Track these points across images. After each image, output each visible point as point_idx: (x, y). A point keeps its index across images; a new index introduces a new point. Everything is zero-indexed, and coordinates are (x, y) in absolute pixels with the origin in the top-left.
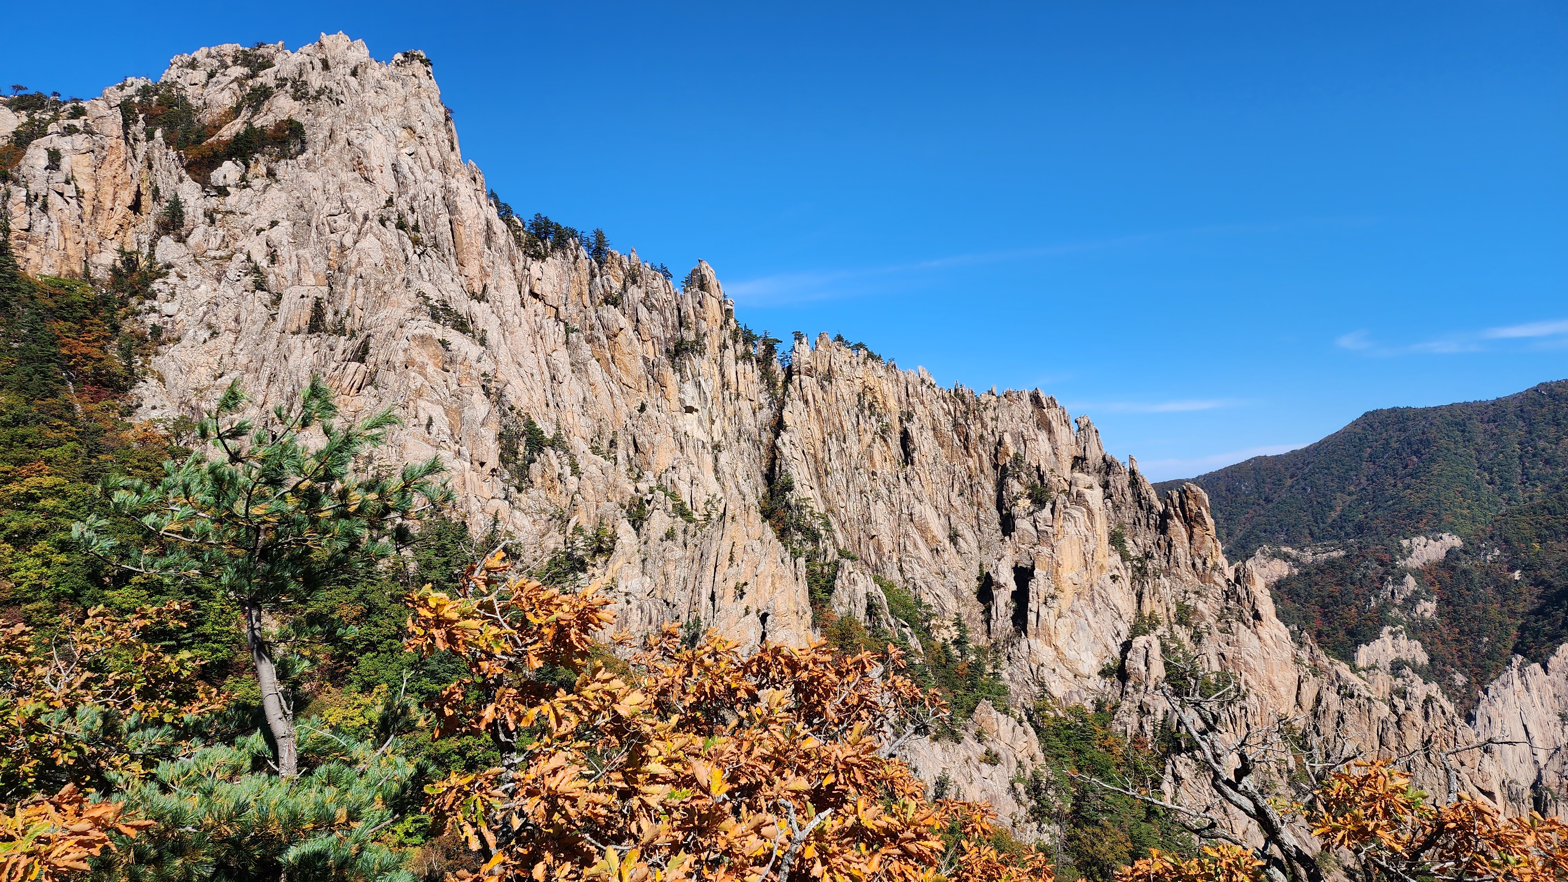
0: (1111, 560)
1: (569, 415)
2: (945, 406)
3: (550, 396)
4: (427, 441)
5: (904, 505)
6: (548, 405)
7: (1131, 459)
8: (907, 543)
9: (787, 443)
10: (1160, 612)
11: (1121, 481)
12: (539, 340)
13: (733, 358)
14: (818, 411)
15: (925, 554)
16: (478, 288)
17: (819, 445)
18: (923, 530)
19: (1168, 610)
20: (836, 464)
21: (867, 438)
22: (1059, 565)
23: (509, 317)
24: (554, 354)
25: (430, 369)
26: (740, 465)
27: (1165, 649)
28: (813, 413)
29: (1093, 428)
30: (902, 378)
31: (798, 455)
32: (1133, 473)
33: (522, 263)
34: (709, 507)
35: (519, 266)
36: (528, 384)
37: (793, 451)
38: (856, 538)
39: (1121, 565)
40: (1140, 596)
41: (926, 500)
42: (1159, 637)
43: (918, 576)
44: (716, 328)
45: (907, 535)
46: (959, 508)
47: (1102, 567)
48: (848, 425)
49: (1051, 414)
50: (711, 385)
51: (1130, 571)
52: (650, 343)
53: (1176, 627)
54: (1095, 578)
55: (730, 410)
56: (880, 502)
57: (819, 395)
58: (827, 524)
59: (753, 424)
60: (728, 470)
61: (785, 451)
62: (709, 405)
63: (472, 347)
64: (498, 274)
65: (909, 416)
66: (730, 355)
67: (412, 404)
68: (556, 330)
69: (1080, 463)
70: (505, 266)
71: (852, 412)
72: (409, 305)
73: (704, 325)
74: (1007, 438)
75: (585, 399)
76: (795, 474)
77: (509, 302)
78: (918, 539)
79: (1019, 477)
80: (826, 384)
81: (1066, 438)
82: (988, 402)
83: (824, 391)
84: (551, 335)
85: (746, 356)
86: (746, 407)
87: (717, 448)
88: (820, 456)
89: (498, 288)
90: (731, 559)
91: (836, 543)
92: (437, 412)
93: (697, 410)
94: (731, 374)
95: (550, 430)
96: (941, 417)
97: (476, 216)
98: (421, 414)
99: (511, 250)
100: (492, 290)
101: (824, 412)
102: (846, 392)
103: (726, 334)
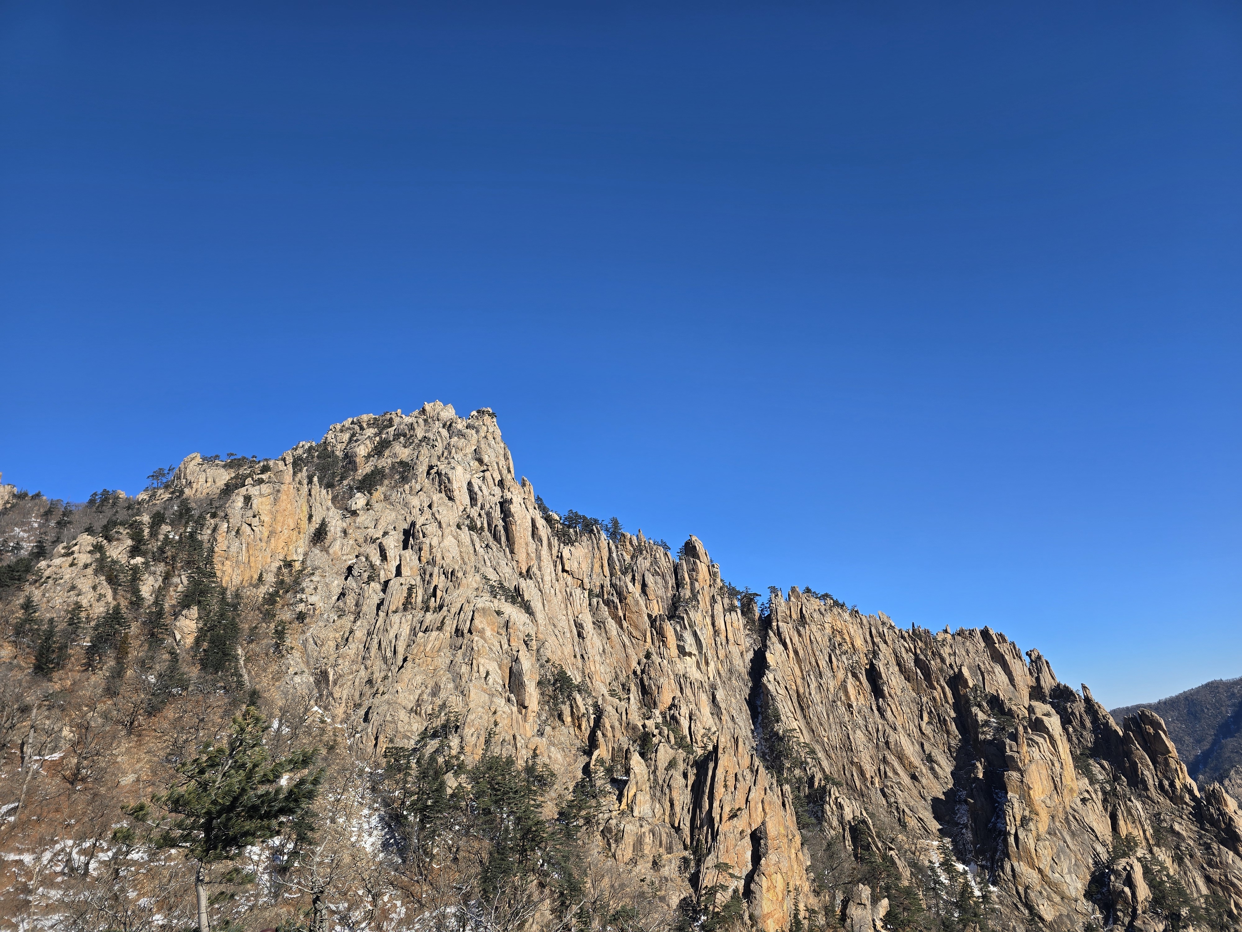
0: (1080, 783)
1: (592, 664)
2: (906, 645)
3: (577, 649)
4: (484, 691)
5: (881, 734)
6: (575, 656)
7: (1084, 688)
8: (887, 769)
9: (772, 681)
10: (1137, 833)
11: (1079, 707)
12: (569, 605)
13: (721, 610)
14: (796, 652)
15: (906, 780)
16: (524, 568)
17: (799, 681)
18: (901, 757)
19: (1144, 831)
20: (815, 697)
21: (841, 675)
22: (1029, 788)
23: (547, 589)
24: (580, 616)
25: (488, 633)
26: (733, 700)
27: (1147, 871)
28: (792, 654)
29: (1043, 659)
30: (865, 621)
31: (782, 691)
32: (1087, 700)
33: (557, 548)
34: (705, 740)
35: (555, 551)
36: (561, 640)
37: (778, 687)
38: (840, 765)
39: (1090, 789)
40: (1114, 818)
41: (899, 728)
42: (1139, 859)
43: (900, 801)
44: (706, 587)
45: (885, 761)
46: (931, 736)
47: (1071, 790)
48: (823, 663)
49: (1003, 648)
50: (706, 635)
51: (1100, 793)
52: (655, 601)
53: (1155, 849)
54: (1067, 801)
55: (722, 654)
56: (858, 732)
57: (796, 639)
58: (813, 752)
59: (742, 664)
60: (723, 705)
61: (772, 687)
62: (704, 650)
63: (520, 615)
64: (539, 558)
65: (875, 654)
66: (719, 608)
67: (474, 661)
68: (582, 596)
69: (1037, 693)
70: (545, 551)
71: (825, 652)
72: (475, 586)
73: (697, 584)
74: (966, 672)
75: (604, 651)
76: (780, 706)
77: (547, 578)
78: (896, 764)
79: (980, 706)
80: (801, 628)
81: (1019, 669)
82: (944, 640)
83: (800, 635)
84: (578, 601)
85: (732, 609)
86: (735, 650)
87: (713, 687)
88: (801, 690)
89: (540, 569)
90: (726, 786)
91: (823, 770)
92: (493, 667)
93: (695, 655)
94: (720, 623)
95: (577, 677)
96: (904, 655)
97: (525, 517)
98: (481, 669)
99: (549, 539)
100: (535, 569)
101: (801, 653)
102: (818, 635)
103: (714, 591)
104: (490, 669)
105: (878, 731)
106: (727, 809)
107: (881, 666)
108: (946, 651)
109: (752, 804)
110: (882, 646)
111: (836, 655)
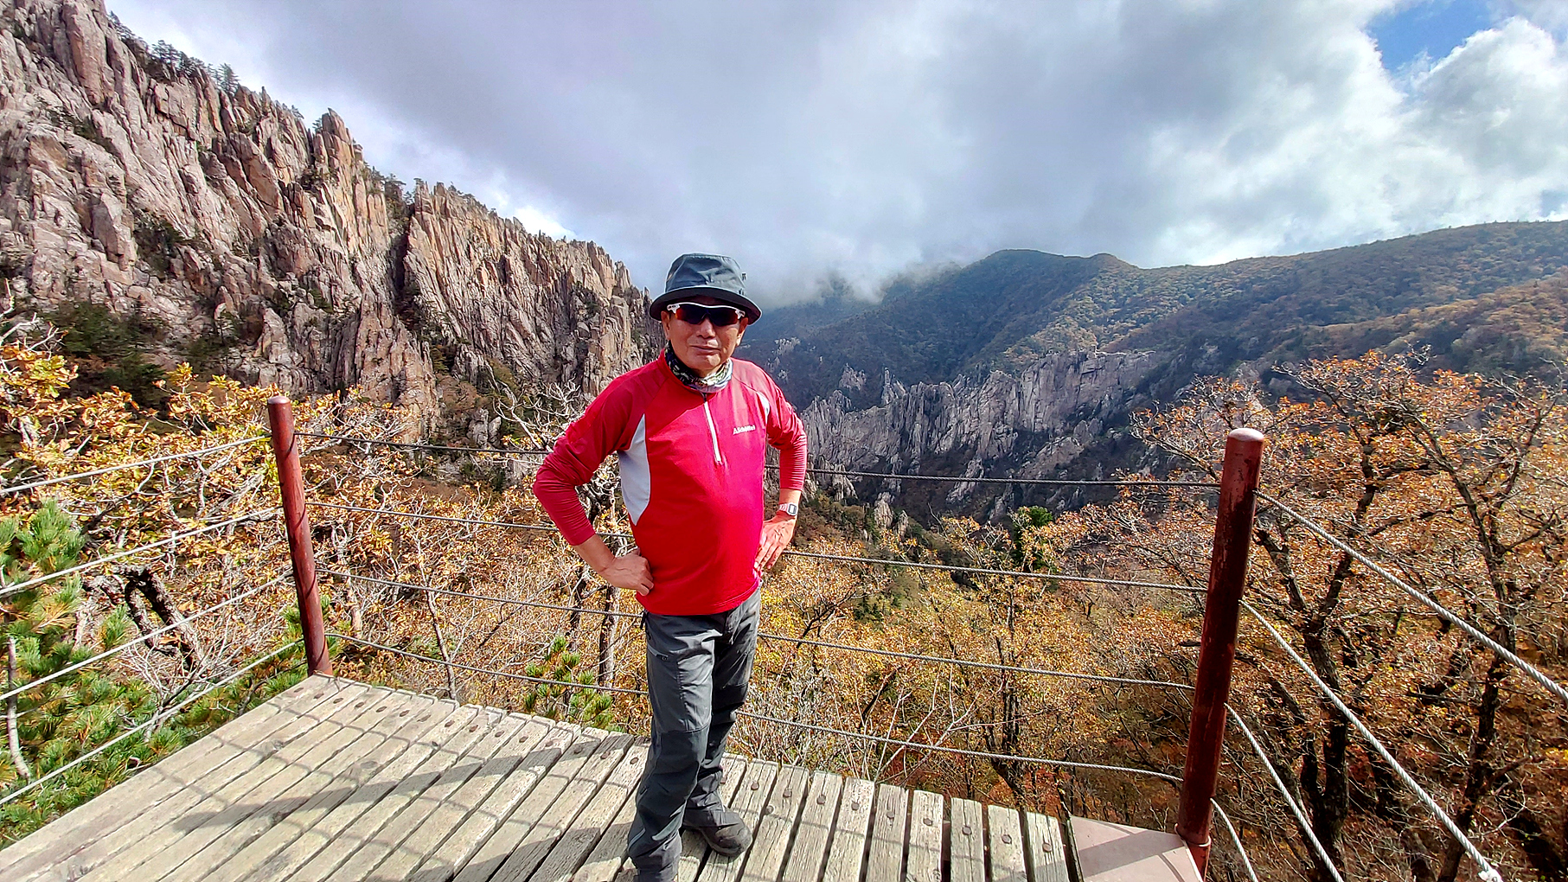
0: (632, 348)
1: (207, 221)
2: (532, 247)
3: (185, 203)
4: (57, 232)
5: (505, 310)
6: (184, 210)
8: (507, 334)
9: (414, 261)
11: (639, 301)
12: (170, 153)
13: (363, 190)
14: (438, 240)
15: (520, 342)
16: (98, 98)
17: (440, 264)
18: (518, 326)
20: (454, 278)
21: (477, 262)
22: (602, 349)
23: (136, 129)
24: (187, 168)
25: (53, 167)
26: (374, 273)
28: (434, 241)
29: (624, 269)
30: (501, 223)
31: (423, 270)
33: (146, 84)
34: (346, 303)
35: (143, 85)
36: (162, 190)
37: (419, 267)
38: (470, 330)
41: (520, 308)
43: (514, 356)
44: (347, 167)
45: (506, 329)
46: (542, 313)
47: (626, 351)
48: (462, 252)
49: (600, 259)
50: (346, 213)
52: (286, 170)
54: (623, 357)
55: (363, 232)
56: (487, 307)
57: (439, 229)
58: (448, 319)
59: (384, 243)
60: (364, 276)
61: (413, 266)
62: (344, 226)
63: (98, 152)
64: (120, 90)
65: (507, 251)
66: (361, 188)
67: (36, 198)
68: (188, 147)
69: (617, 289)
70: (128, 84)
71: (465, 244)
72: (29, 109)
73: (336, 161)
74: (573, 271)
75: (223, 209)
76: (421, 283)
77: (134, 116)
78: (514, 331)
79: (580, 296)
80: (444, 220)
81: (609, 273)
82: (561, 246)
83: (442, 226)
84: (183, 151)
85: (374, 192)
86: (377, 229)
87: (353, 259)
88: (441, 271)
89: (122, 102)
90: (368, 341)
91: (455, 333)
92: (65, 208)
93: (333, 229)
94: (362, 202)
95: (189, 232)
96: (530, 254)
97: (96, 34)
98: (48, 207)
99: (133, 70)
100: (115, 102)
101: (443, 241)
102: (460, 228)
103: (356, 172)
104: (61, 209)
105: (503, 307)
106: (369, 358)
107: (511, 259)
108: (561, 255)
109: (393, 356)
110: (513, 244)
111: (474, 247)
